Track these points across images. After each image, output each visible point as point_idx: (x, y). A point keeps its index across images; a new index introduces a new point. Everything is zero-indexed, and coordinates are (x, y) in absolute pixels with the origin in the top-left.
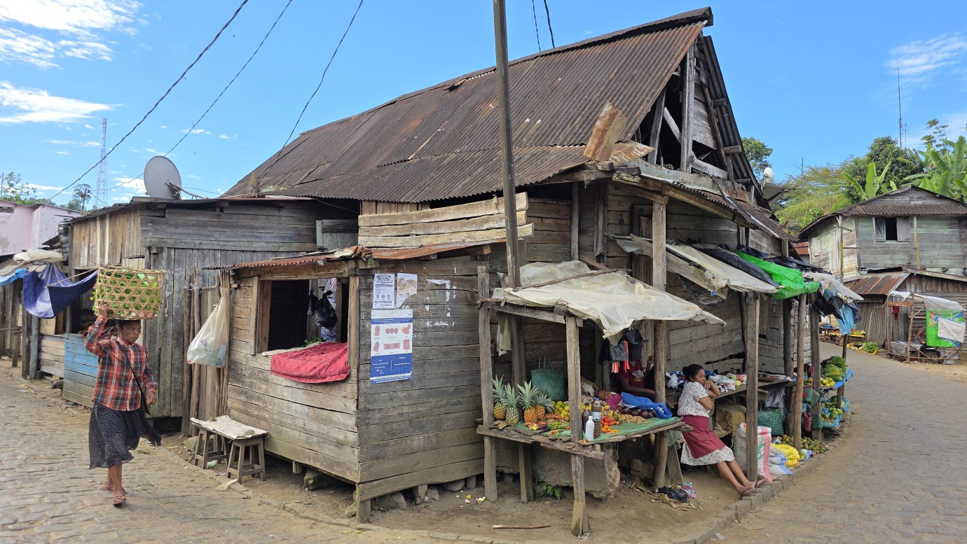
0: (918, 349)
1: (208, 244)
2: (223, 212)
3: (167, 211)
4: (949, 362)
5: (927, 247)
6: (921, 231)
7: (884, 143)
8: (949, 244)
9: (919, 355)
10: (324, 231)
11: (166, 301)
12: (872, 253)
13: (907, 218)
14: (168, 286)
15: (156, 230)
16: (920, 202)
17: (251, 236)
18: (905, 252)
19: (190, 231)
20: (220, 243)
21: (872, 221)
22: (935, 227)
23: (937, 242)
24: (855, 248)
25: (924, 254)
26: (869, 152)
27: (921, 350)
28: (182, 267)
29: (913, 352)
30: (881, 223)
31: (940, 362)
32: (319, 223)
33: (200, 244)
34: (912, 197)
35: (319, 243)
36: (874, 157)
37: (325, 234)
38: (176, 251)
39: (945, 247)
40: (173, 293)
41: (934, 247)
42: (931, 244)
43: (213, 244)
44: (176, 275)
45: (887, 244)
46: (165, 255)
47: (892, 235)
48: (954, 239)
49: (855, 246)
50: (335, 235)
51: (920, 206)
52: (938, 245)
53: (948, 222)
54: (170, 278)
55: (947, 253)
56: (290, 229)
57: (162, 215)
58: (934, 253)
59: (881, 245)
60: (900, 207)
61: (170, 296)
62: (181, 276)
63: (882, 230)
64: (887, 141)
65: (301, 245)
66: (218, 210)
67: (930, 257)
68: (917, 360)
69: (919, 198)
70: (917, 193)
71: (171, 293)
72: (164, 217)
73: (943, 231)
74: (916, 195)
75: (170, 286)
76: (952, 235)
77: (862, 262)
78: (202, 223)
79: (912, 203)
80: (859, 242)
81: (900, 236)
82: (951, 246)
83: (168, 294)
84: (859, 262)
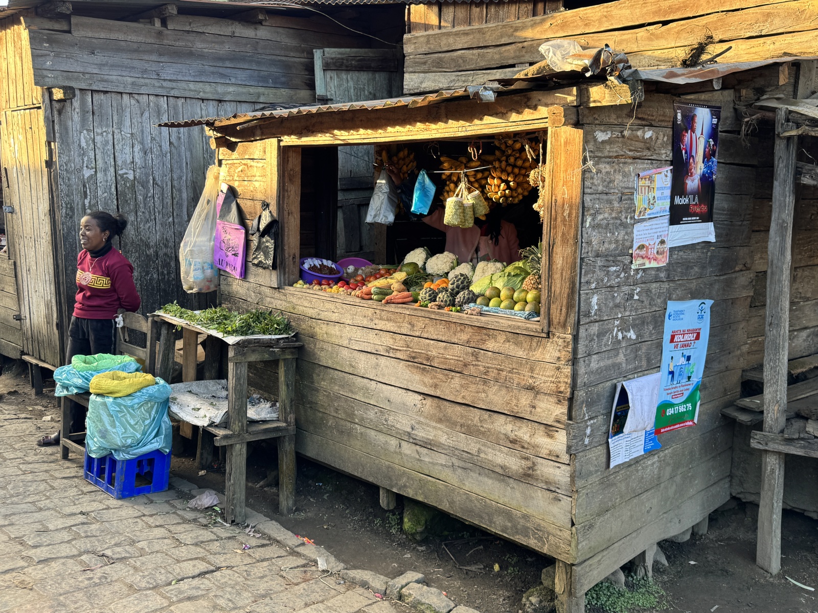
1: (146, 85)
2: (166, 27)
3: (74, 20)
10: (327, 67)
11: (84, 186)
14: (86, 159)
15: (57, 55)
17: (213, 73)
19: (117, 59)
20: (165, 84)
28: (107, 126)
32: (318, 54)
33: (133, 84)
35: (320, 90)
37: (329, 74)
38: (96, 96)
40: (96, 172)
43: (154, 86)
44: (98, 139)
46: (76, 103)
50: (344, 75)
54: (88, 145)
56: (273, 63)
57: (66, 28)
61: (91, 177)
62: (107, 142)
65: (292, 92)
66: (158, 23)
71: (92, 172)
72: (69, 32)
75: (89, 159)
78: (135, 46)
83: (87, 173)
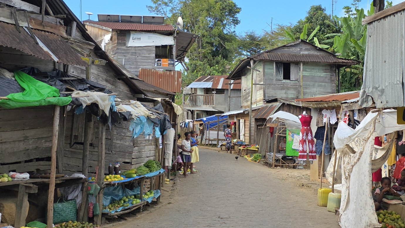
0: (280, 158)
4: (300, 167)
5: (309, 85)
6: (306, 74)
7: (317, 10)
8: (323, 84)
9: (281, 162)
12: (274, 89)
13: (297, 63)
16: (306, 53)
18: (295, 89)
21: (273, 65)
22: (315, 71)
23: (316, 82)
24: (262, 84)
25: (307, 91)
26: (308, 15)
27: (282, 159)
29: (277, 160)
30: (280, 66)
31: (294, 167)
34: (302, 49)
36: (309, 20)
39: (321, 86)
41: (314, 85)
42: (312, 83)
45: (284, 83)
47: (287, 76)
48: (327, 80)
49: (262, 83)
51: (306, 56)
52: (316, 84)
53: (324, 68)
55: (322, 90)
58: (314, 90)
59: (279, 83)
60: (293, 55)
63: (281, 72)
64: (319, 9)
67: (311, 92)
68: (279, 166)
69: (306, 50)
70: (305, 45)
73: (321, 74)
74: (304, 47)
76: (326, 77)
77: (266, 95)
79: (301, 53)
80: (265, 80)
81: (292, 77)
82: (325, 85)
84: (264, 96)
